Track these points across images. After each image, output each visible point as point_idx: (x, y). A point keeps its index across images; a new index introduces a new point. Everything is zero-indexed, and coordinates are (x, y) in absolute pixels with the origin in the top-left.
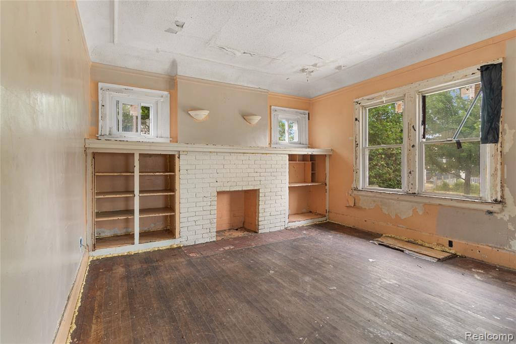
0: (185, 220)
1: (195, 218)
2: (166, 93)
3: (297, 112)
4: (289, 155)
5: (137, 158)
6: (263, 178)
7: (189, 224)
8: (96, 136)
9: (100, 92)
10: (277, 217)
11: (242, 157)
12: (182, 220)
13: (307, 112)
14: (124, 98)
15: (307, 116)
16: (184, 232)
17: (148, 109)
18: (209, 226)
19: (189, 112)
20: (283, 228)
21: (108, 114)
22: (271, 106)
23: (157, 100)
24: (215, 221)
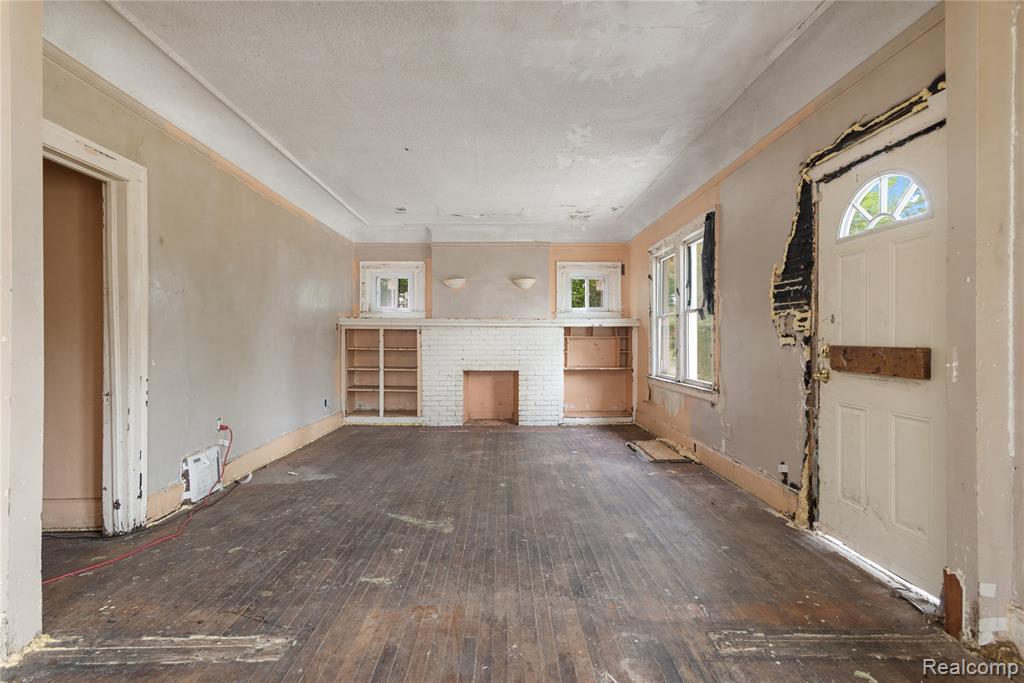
0: (428, 399)
1: (439, 398)
2: (422, 263)
3: (601, 266)
4: (565, 328)
5: (382, 333)
6: (524, 358)
7: (432, 404)
8: (354, 313)
9: (361, 270)
10: (546, 408)
11: (494, 331)
12: (424, 398)
13: (620, 264)
14: (382, 273)
15: (619, 270)
16: (426, 412)
17: (406, 281)
18: (455, 408)
19: (445, 282)
20: (555, 424)
21: (368, 290)
22: (556, 262)
23: (413, 271)
24: (462, 403)
